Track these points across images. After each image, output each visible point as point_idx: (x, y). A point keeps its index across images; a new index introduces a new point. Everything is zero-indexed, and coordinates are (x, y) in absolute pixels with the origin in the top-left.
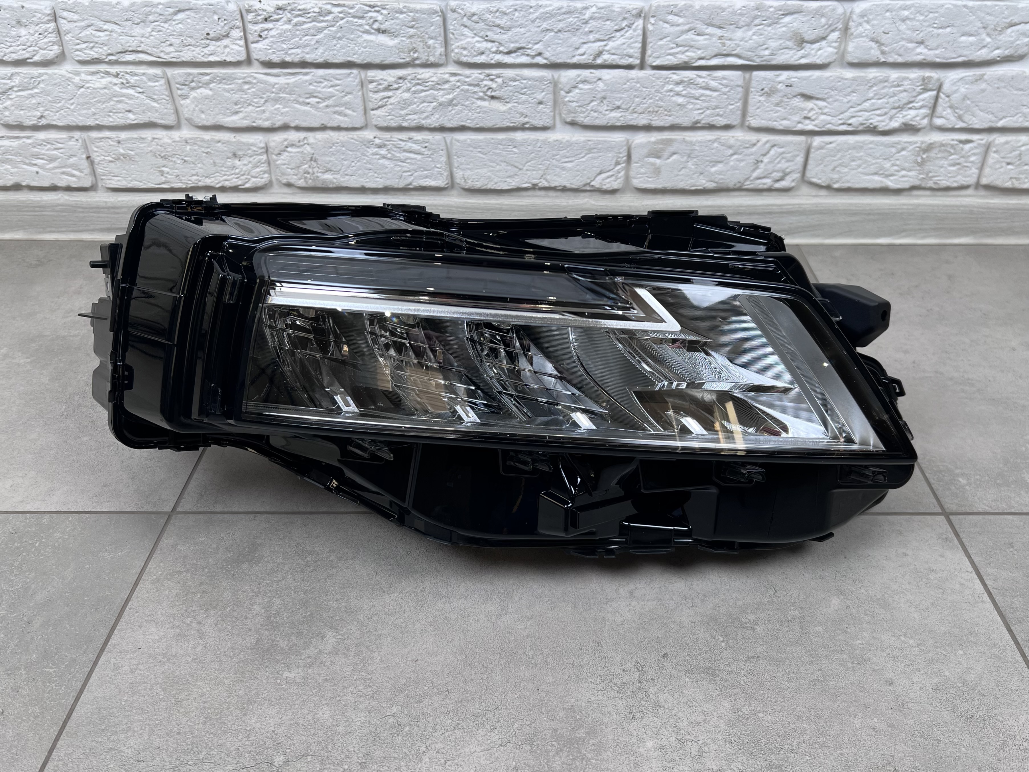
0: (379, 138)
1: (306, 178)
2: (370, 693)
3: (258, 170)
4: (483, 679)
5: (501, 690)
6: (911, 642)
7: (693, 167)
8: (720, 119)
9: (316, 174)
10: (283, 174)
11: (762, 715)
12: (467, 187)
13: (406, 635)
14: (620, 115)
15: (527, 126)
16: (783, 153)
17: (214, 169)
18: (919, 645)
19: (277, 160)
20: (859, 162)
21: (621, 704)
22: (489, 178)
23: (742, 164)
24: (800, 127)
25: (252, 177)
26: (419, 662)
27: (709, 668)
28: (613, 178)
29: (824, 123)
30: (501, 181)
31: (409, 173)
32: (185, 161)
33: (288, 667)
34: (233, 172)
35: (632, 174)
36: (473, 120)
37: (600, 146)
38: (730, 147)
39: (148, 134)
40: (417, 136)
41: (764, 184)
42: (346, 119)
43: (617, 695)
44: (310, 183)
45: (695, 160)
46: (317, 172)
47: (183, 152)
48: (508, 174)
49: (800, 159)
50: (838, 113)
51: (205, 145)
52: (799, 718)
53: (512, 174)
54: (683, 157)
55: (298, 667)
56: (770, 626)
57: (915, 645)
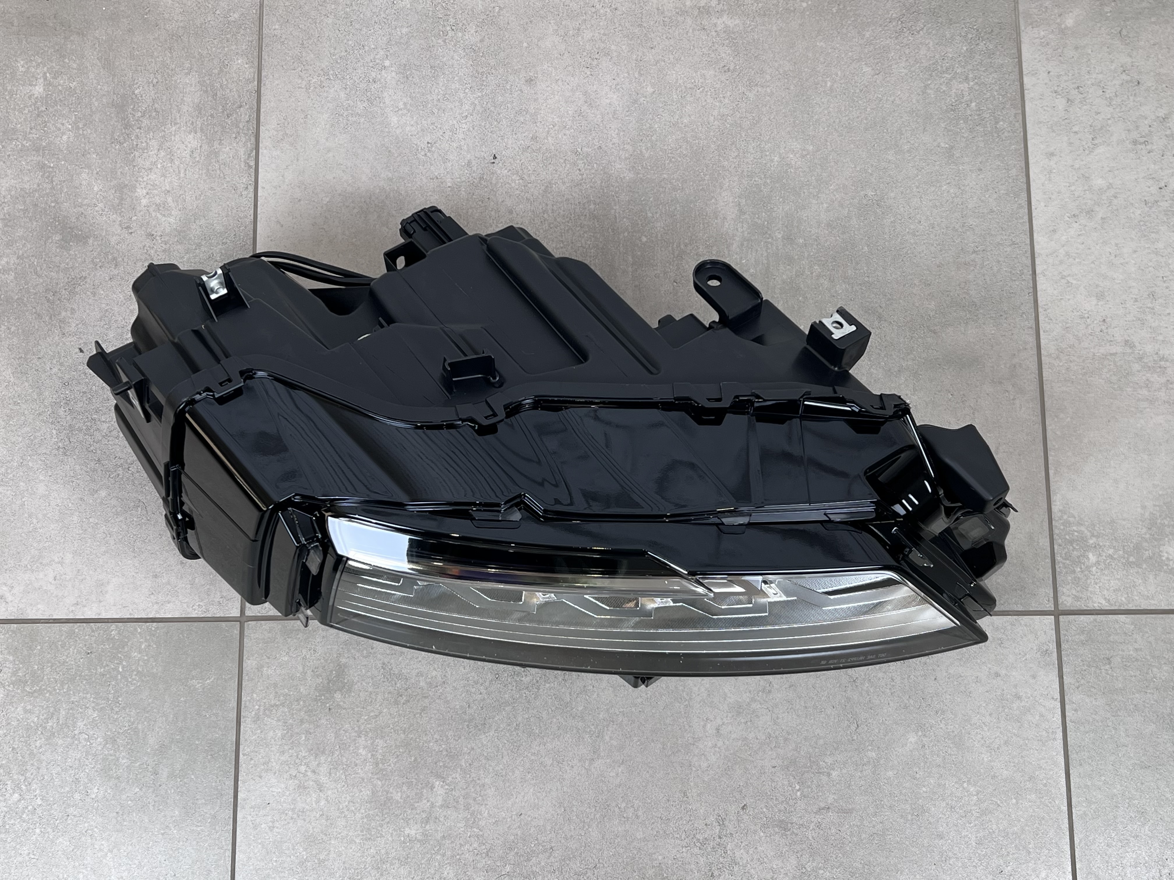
2: (485, 851)
4: (581, 835)
5: (598, 847)
6: (972, 789)
11: (822, 872)
13: (507, 784)
18: (978, 793)
21: (702, 860)
26: (522, 817)
27: (782, 821)
33: (407, 821)
43: (699, 852)
55: (416, 823)
56: (844, 771)
57: (974, 793)
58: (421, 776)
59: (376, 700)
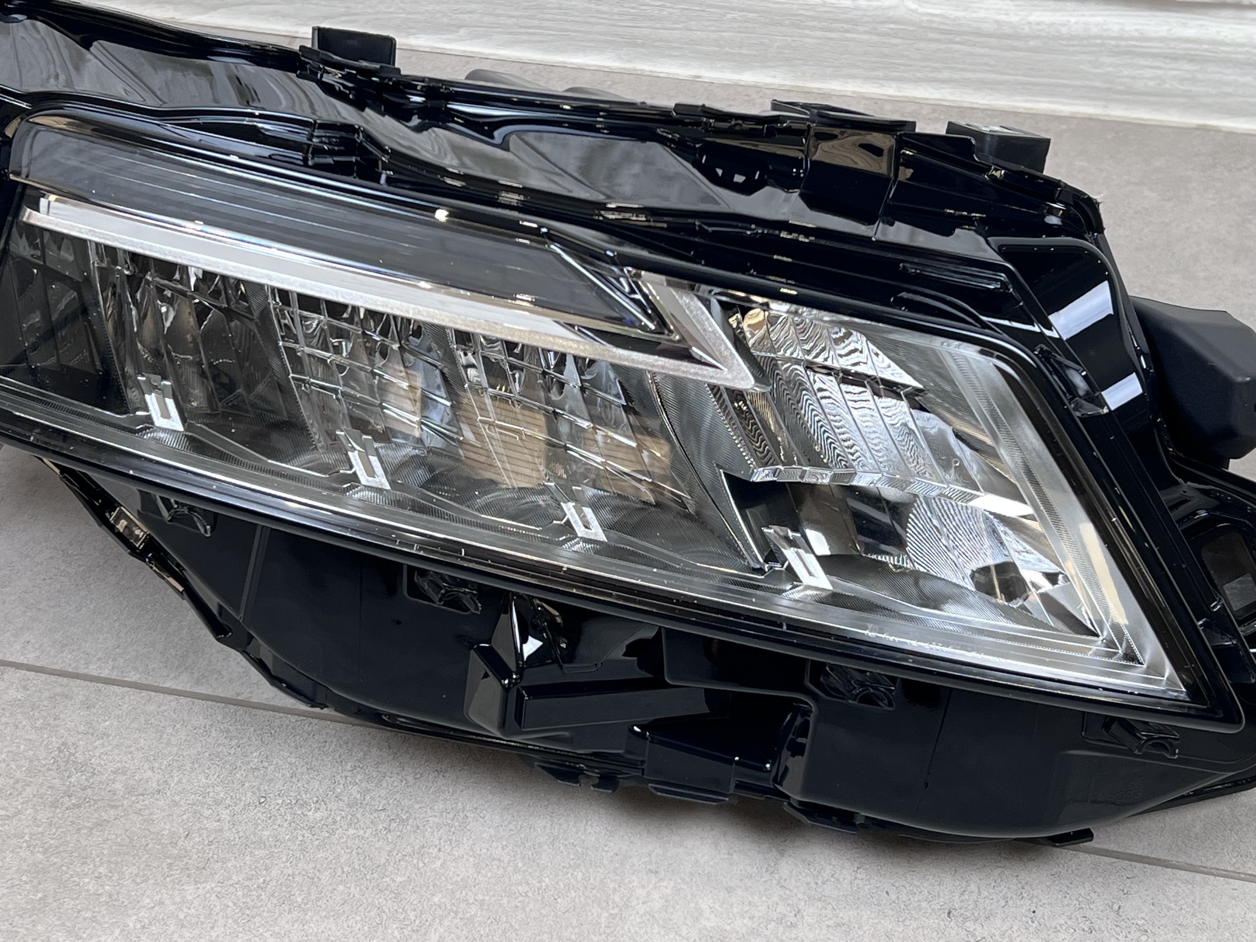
58: (39, 927)
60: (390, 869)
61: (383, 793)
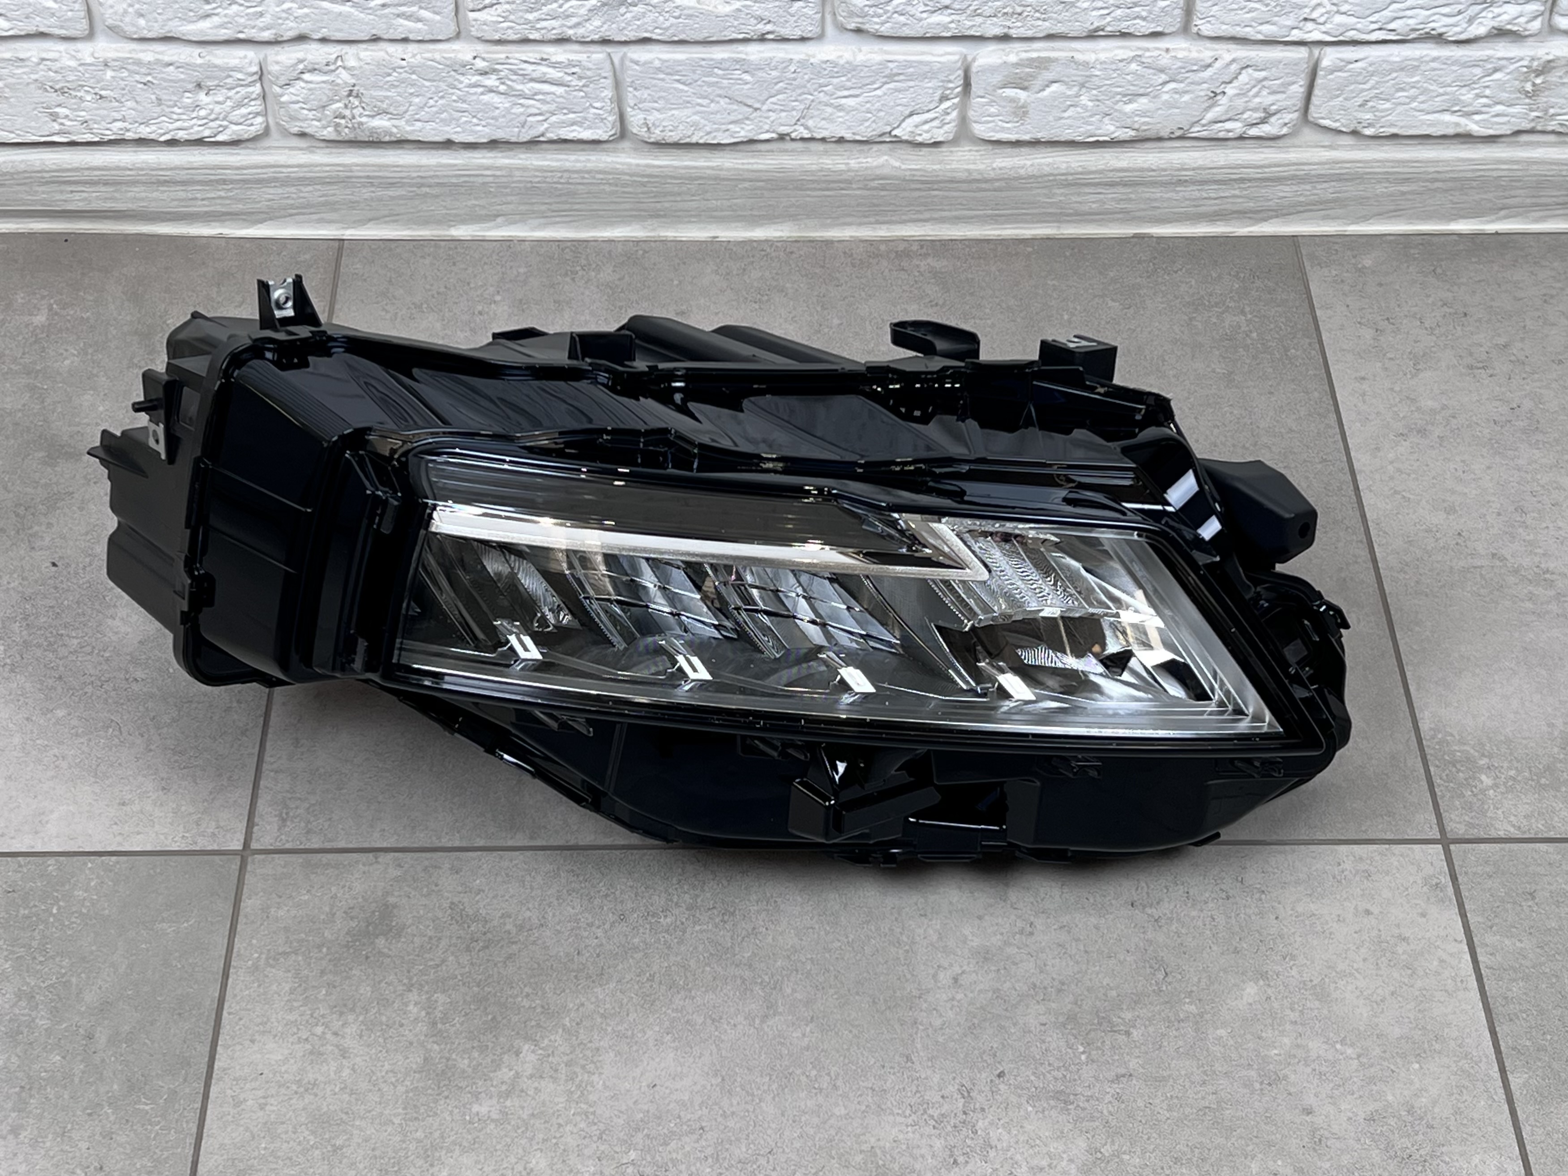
0: (484, 59)
1: (337, 125)
2: (597, 1133)
3: (244, 111)
4: (748, 1111)
5: (773, 1126)
6: (1349, 1051)
7: (1090, 104)
8: (1143, 23)
9: (359, 119)
10: (293, 118)
11: (1128, 1157)
12: (652, 140)
13: (635, 1048)
14: (949, 19)
15: (770, 36)
16: (1265, 79)
17: (158, 109)
18: (1359, 1056)
19: (281, 96)
20: (1413, 92)
21: (938, 1144)
22: (695, 125)
23: (1186, 98)
24: (1296, 35)
25: (231, 123)
26: (657, 1088)
27: (1061, 1092)
28: (936, 123)
29: (1341, 30)
30: (718, 130)
31: (541, 118)
32: (101, 97)
33: (476, 1096)
34: (194, 115)
35: (971, 113)
36: (667, 29)
37: (911, 70)
38: (1162, 71)
39: (32, 50)
40: (558, 54)
41: (1229, 131)
42: (420, 25)
43: (934, 1132)
44: (346, 134)
45: (1094, 92)
46: (361, 115)
47: (98, 82)
48: (732, 118)
49: (1298, 89)
50: (1368, 12)
51: (143, 70)
52: (1177, 1160)
53: (740, 117)
54: (1070, 88)
55: (491, 1098)
56: (1151, 1029)
57: (1354, 1056)
58: (501, 1039)
59: (437, 946)
60: (737, 949)
61: (708, 895)
